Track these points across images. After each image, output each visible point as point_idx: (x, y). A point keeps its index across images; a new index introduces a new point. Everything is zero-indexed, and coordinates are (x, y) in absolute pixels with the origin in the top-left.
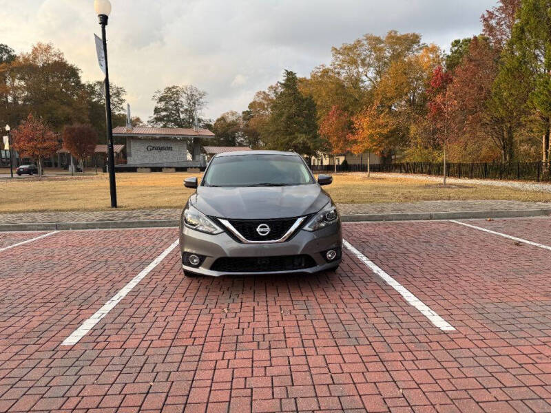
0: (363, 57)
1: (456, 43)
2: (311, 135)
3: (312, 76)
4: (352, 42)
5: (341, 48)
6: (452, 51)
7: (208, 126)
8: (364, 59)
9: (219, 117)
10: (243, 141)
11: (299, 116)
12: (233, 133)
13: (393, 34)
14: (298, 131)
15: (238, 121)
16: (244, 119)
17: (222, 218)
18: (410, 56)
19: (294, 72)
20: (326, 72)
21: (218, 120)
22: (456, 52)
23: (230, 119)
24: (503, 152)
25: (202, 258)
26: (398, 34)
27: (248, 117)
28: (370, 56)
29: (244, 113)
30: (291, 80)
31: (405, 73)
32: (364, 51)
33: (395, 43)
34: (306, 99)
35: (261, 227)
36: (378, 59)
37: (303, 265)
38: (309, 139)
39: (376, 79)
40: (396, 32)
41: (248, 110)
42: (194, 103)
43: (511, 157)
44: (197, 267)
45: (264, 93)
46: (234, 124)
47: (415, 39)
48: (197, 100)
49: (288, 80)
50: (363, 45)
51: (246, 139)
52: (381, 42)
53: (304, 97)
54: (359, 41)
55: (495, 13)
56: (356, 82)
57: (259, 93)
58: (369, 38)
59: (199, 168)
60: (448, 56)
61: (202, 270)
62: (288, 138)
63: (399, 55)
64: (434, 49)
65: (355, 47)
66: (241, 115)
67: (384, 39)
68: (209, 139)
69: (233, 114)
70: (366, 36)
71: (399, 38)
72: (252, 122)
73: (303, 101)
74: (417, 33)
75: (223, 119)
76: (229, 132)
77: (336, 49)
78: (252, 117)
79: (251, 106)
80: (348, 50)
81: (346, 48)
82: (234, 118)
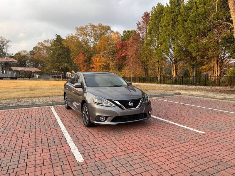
0: (88, 33)
1: (125, 32)
2: (69, 64)
3: (67, 38)
4: (84, 26)
5: (80, 28)
6: (123, 34)
7: (11, 57)
8: (89, 34)
9: (17, 53)
10: (30, 65)
11: (63, 55)
12: (25, 61)
13: (100, 25)
14: (63, 61)
15: (27, 55)
16: (31, 54)
17: (114, 100)
18: (107, 35)
19: (60, 35)
20: (72, 37)
21: (16, 54)
22: (125, 35)
23: (23, 54)
24: (144, 73)
25: (106, 118)
26: (102, 25)
27: (33, 53)
28: (92, 32)
29: (30, 51)
30: (59, 39)
31: (107, 41)
32: (89, 30)
33: (102, 29)
34: (66, 48)
35: (130, 103)
36: (95, 34)
37: (143, 117)
38: (68, 65)
39: (94, 42)
40: (101, 24)
41: (33, 50)
42: (3, 45)
43: (147, 75)
44: (104, 121)
45: (42, 43)
46: (25, 56)
47: (109, 28)
48: (5, 44)
49: (57, 39)
50: (88, 28)
51: (31, 64)
52: (96, 27)
53: (65, 47)
54: (87, 26)
55: (141, 23)
56: (86, 43)
57: (39, 43)
58: (91, 25)
59: (10, 77)
60: (122, 36)
61: (107, 123)
62: (58, 64)
63: (103, 34)
64: (117, 33)
65: (85, 28)
66: (29, 52)
67: (97, 26)
68: (11, 63)
69: (25, 52)
70: (90, 24)
71: (103, 27)
72: (35, 56)
73: (65, 48)
74: (109, 26)
75: (19, 54)
76: (22, 60)
77: (77, 28)
78: (35, 53)
79: (34, 48)
80: (82, 29)
81: (82, 28)
82: (25, 54)
